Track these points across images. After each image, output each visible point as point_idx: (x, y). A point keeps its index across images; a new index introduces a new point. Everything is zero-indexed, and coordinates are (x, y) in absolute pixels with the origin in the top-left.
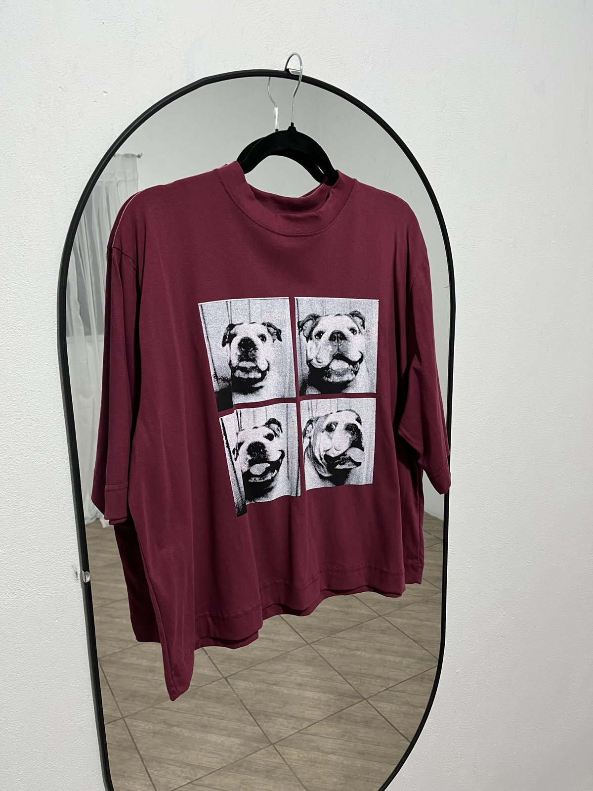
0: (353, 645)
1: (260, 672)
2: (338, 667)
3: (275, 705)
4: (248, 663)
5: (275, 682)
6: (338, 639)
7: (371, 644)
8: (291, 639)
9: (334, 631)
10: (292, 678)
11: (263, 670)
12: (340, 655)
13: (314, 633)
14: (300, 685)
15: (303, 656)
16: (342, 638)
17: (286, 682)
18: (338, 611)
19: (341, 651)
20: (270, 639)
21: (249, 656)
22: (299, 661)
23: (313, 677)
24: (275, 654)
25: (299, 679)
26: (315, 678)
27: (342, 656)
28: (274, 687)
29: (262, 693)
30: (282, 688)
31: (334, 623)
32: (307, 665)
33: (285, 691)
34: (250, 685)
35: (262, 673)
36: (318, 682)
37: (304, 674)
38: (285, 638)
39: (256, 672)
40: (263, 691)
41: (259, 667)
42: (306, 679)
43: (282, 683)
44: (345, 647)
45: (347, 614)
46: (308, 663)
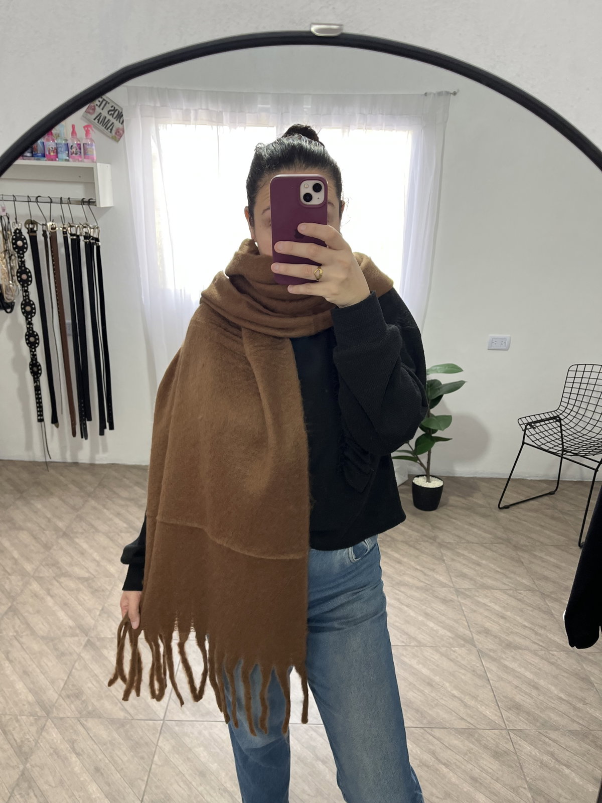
0: (565, 756)
1: (434, 740)
2: (531, 779)
3: (434, 791)
4: (425, 721)
5: (446, 761)
6: (547, 740)
7: (590, 767)
8: (488, 713)
9: (546, 725)
10: (470, 766)
11: (438, 739)
12: (541, 762)
13: (521, 718)
14: (474, 779)
15: (494, 743)
16: (554, 741)
17: (460, 767)
18: (564, 700)
19: (546, 758)
20: (462, 701)
21: (430, 712)
22: (486, 747)
23: (495, 778)
24: (463, 725)
25: (476, 772)
26: (497, 780)
27: (543, 765)
28: (443, 767)
29: (426, 769)
30: (451, 774)
31: (552, 715)
32: (494, 757)
33: (454, 780)
34: (417, 752)
35: (436, 742)
36: (498, 786)
37: (485, 768)
38: (482, 709)
39: (431, 738)
40: (428, 767)
41: (437, 733)
42: (484, 775)
43: (454, 767)
44: (552, 755)
45: (575, 708)
46: (497, 755)
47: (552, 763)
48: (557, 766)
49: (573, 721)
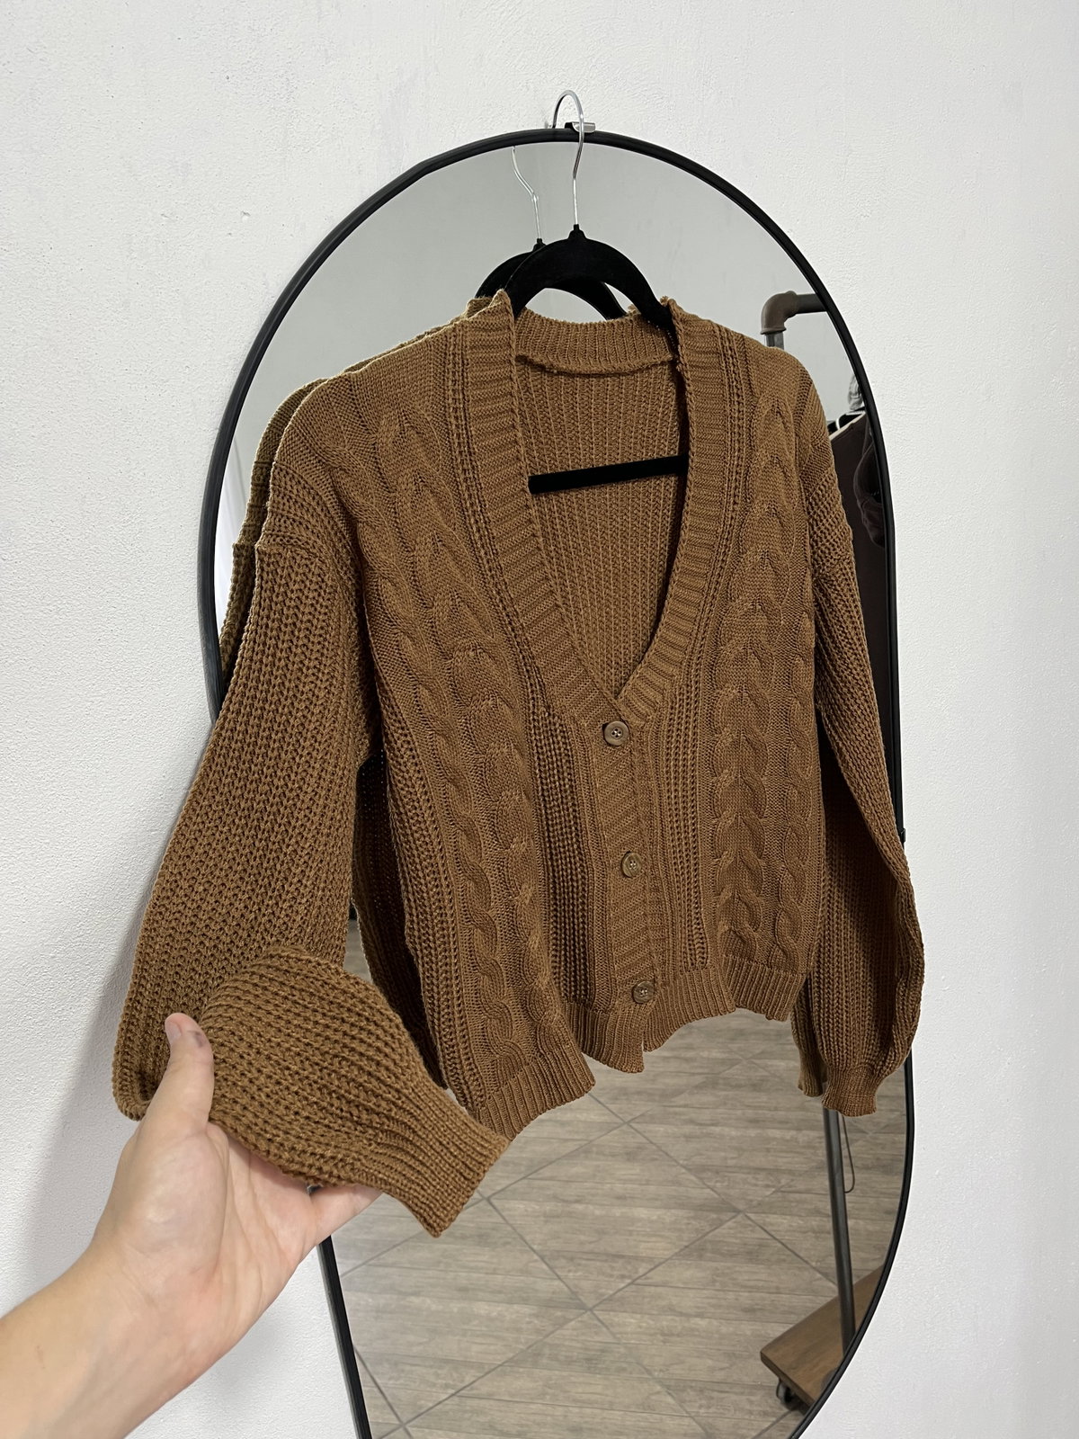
0: (706, 1116)
1: (547, 1182)
2: (684, 1159)
3: (582, 1238)
4: (523, 1169)
5: (577, 1198)
6: (677, 1110)
7: (739, 1112)
8: (594, 1117)
9: (667, 1094)
10: (606, 1187)
11: (551, 1179)
12: (685, 1136)
13: (633, 1102)
28: (576, 1206)
29: (557, 1220)
30: (591, 1207)
31: (668, 1081)
32: (628, 1160)
33: (597, 1212)
34: (533, 1208)
35: (551, 1183)
37: (627, 1177)
38: (584, 1116)
39: (542, 1183)
40: (558, 1217)
41: (546, 1172)
47: (696, 1130)
48: (705, 1131)
49: (693, 1074)
